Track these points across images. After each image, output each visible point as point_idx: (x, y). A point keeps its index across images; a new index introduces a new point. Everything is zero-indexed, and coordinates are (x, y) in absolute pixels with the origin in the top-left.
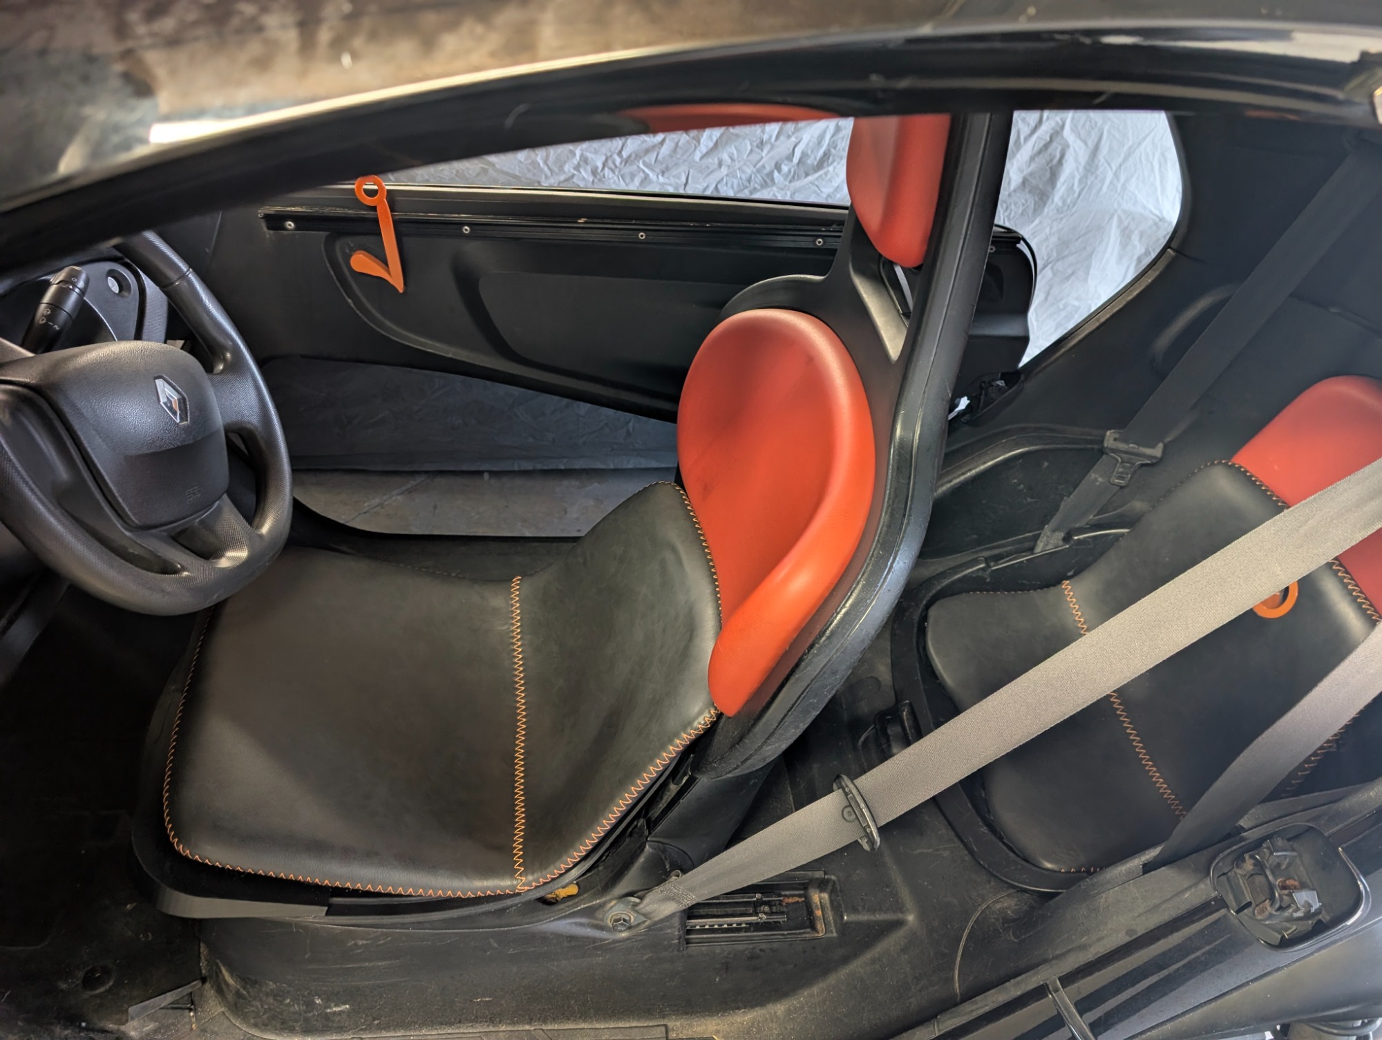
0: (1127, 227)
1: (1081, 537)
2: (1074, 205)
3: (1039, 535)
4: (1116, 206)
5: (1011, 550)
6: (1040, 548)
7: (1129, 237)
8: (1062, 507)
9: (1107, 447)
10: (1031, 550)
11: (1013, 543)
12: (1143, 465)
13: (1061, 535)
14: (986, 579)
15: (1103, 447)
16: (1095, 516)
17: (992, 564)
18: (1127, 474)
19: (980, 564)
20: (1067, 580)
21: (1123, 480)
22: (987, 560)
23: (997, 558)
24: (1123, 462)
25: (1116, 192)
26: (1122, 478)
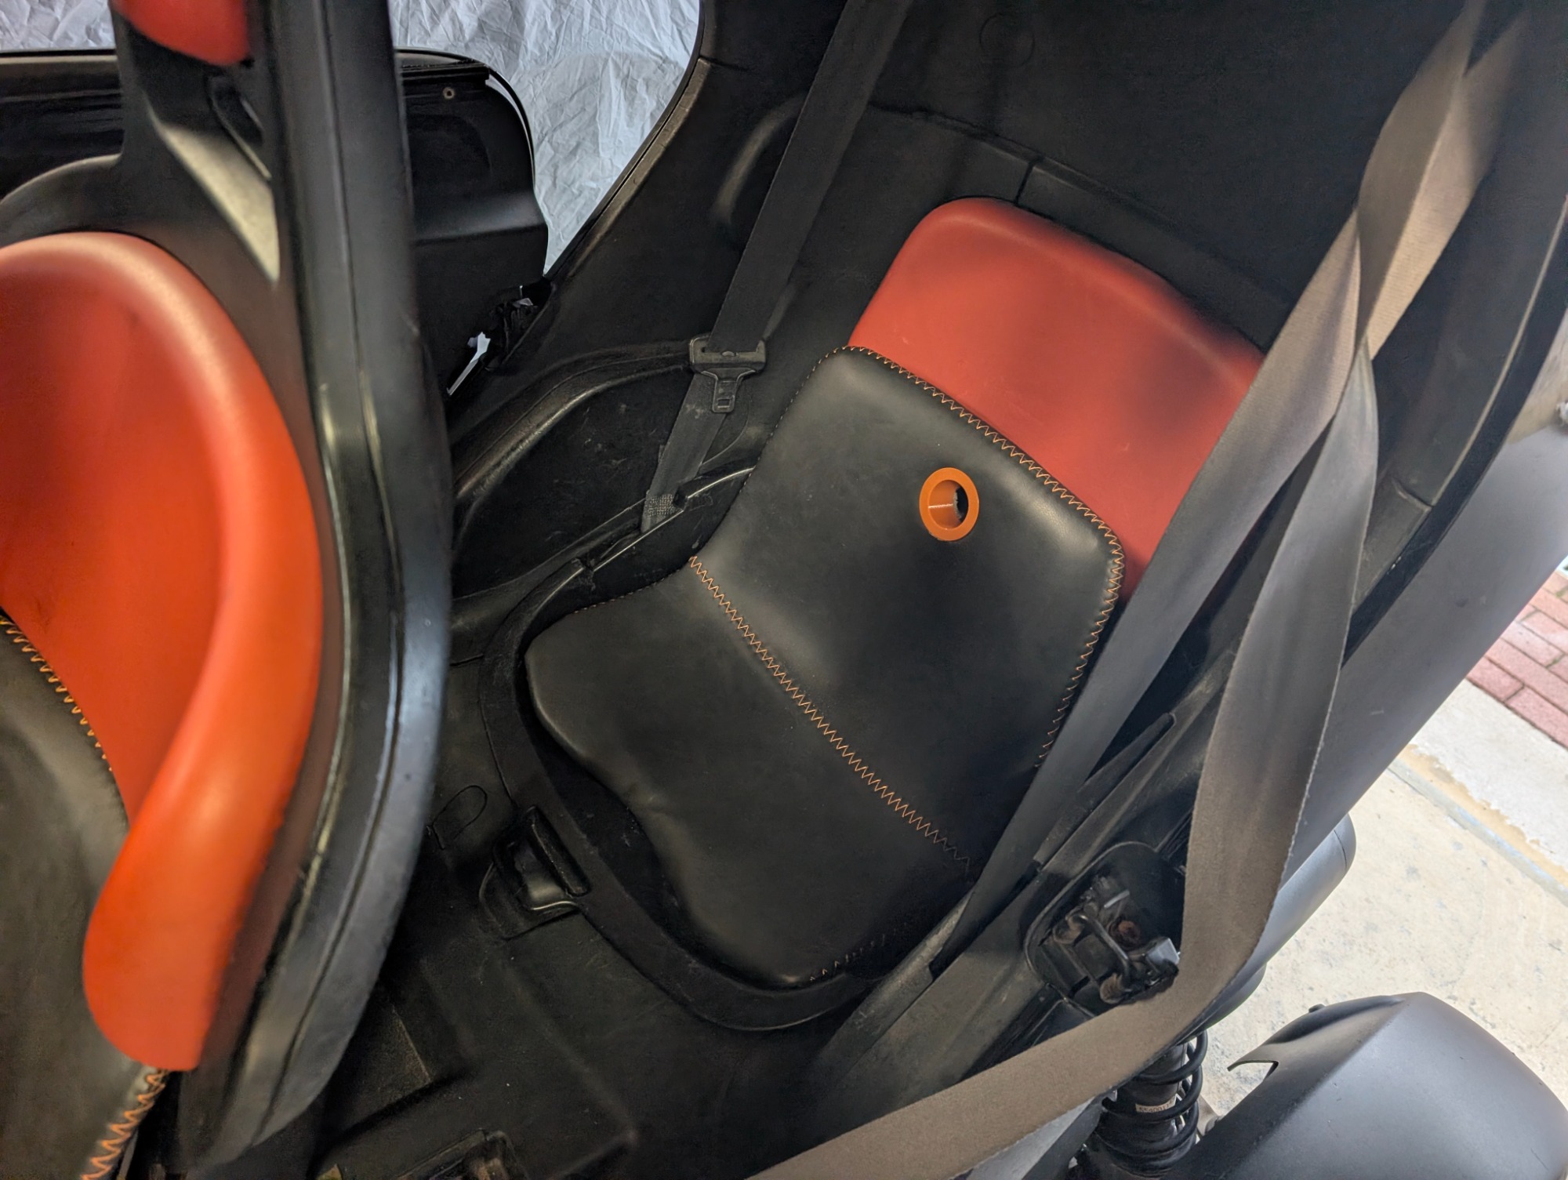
0: (628, 76)
1: (696, 494)
2: (555, 52)
3: (642, 505)
4: (606, 48)
5: (611, 536)
6: (646, 525)
7: (634, 89)
8: (661, 461)
9: (695, 364)
10: (638, 528)
11: (611, 527)
12: (746, 377)
13: (669, 498)
14: (590, 587)
15: (690, 364)
16: (703, 462)
17: (592, 562)
18: (731, 394)
19: (577, 569)
20: (694, 555)
21: (728, 404)
22: (584, 560)
23: (596, 553)
24: (720, 379)
25: (602, 29)
26: (726, 402)
